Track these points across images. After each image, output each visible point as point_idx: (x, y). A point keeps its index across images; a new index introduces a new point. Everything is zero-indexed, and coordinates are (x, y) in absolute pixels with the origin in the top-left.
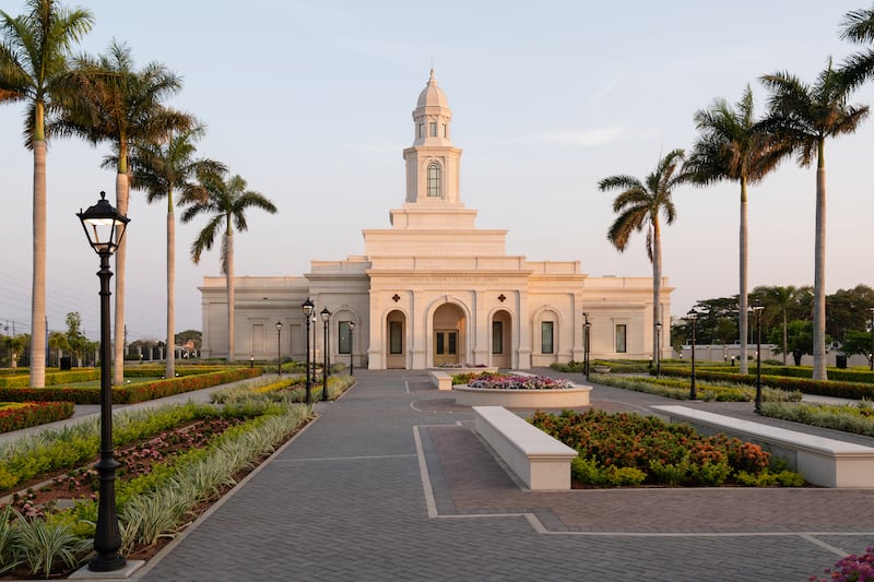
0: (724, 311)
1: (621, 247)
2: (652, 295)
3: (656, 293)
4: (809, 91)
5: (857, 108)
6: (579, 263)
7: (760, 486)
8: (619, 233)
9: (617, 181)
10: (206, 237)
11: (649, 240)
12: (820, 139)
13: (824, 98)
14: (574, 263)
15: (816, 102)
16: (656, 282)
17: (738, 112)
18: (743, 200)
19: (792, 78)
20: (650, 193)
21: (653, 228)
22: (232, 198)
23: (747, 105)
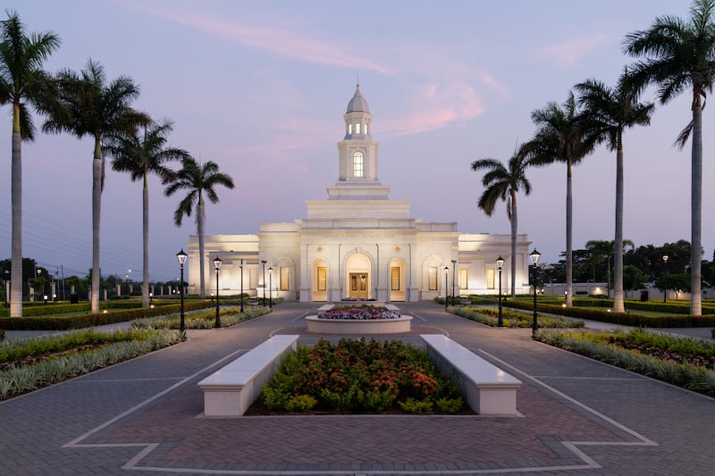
0: (581, 259)
1: (489, 213)
2: (510, 248)
3: (513, 246)
4: (611, 92)
5: (646, 105)
6: (456, 223)
7: (417, 414)
8: (487, 202)
9: (485, 163)
10: (185, 206)
11: (509, 207)
12: (620, 129)
13: (622, 98)
14: (453, 224)
15: (616, 101)
16: (514, 237)
17: (565, 111)
18: (569, 175)
19: (598, 84)
20: (509, 171)
21: (511, 198)
22: (203, 178)
23: (571, 104)
